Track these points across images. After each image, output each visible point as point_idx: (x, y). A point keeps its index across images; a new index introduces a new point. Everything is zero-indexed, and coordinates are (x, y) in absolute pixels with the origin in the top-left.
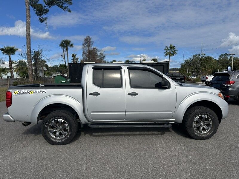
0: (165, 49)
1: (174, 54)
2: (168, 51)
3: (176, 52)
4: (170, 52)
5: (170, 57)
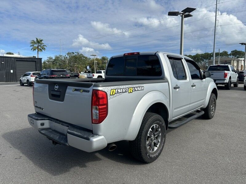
0: (32, 43)
1: (43, 50)
2: (36, 46)
3: (45, 47)
4: (38, 47)
5: (39, 52)
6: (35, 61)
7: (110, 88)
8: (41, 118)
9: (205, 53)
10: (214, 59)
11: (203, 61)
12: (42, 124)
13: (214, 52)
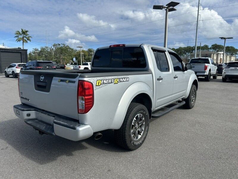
0: (17, 34)
1: (28, 41)
2: (21, 37)
3: (30, 38)
4: (23, 38)
5: (24, 43)
6: (21, 53)
7: (96, 79)
8: (27, 109)
9: (187, 47)
10: (196, 52)
11: (186, 54)
12: (29, 115)
13: (196, 45)
